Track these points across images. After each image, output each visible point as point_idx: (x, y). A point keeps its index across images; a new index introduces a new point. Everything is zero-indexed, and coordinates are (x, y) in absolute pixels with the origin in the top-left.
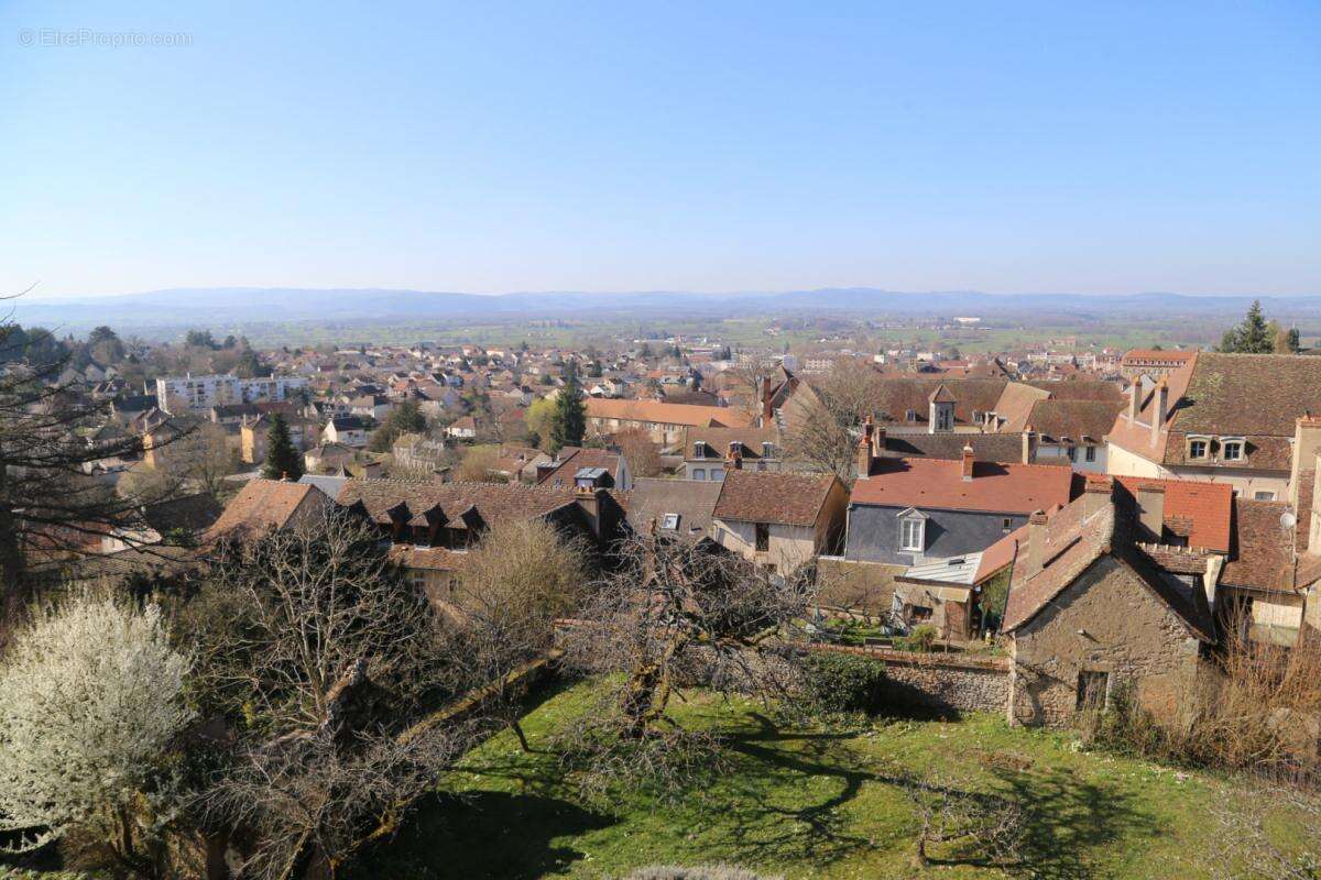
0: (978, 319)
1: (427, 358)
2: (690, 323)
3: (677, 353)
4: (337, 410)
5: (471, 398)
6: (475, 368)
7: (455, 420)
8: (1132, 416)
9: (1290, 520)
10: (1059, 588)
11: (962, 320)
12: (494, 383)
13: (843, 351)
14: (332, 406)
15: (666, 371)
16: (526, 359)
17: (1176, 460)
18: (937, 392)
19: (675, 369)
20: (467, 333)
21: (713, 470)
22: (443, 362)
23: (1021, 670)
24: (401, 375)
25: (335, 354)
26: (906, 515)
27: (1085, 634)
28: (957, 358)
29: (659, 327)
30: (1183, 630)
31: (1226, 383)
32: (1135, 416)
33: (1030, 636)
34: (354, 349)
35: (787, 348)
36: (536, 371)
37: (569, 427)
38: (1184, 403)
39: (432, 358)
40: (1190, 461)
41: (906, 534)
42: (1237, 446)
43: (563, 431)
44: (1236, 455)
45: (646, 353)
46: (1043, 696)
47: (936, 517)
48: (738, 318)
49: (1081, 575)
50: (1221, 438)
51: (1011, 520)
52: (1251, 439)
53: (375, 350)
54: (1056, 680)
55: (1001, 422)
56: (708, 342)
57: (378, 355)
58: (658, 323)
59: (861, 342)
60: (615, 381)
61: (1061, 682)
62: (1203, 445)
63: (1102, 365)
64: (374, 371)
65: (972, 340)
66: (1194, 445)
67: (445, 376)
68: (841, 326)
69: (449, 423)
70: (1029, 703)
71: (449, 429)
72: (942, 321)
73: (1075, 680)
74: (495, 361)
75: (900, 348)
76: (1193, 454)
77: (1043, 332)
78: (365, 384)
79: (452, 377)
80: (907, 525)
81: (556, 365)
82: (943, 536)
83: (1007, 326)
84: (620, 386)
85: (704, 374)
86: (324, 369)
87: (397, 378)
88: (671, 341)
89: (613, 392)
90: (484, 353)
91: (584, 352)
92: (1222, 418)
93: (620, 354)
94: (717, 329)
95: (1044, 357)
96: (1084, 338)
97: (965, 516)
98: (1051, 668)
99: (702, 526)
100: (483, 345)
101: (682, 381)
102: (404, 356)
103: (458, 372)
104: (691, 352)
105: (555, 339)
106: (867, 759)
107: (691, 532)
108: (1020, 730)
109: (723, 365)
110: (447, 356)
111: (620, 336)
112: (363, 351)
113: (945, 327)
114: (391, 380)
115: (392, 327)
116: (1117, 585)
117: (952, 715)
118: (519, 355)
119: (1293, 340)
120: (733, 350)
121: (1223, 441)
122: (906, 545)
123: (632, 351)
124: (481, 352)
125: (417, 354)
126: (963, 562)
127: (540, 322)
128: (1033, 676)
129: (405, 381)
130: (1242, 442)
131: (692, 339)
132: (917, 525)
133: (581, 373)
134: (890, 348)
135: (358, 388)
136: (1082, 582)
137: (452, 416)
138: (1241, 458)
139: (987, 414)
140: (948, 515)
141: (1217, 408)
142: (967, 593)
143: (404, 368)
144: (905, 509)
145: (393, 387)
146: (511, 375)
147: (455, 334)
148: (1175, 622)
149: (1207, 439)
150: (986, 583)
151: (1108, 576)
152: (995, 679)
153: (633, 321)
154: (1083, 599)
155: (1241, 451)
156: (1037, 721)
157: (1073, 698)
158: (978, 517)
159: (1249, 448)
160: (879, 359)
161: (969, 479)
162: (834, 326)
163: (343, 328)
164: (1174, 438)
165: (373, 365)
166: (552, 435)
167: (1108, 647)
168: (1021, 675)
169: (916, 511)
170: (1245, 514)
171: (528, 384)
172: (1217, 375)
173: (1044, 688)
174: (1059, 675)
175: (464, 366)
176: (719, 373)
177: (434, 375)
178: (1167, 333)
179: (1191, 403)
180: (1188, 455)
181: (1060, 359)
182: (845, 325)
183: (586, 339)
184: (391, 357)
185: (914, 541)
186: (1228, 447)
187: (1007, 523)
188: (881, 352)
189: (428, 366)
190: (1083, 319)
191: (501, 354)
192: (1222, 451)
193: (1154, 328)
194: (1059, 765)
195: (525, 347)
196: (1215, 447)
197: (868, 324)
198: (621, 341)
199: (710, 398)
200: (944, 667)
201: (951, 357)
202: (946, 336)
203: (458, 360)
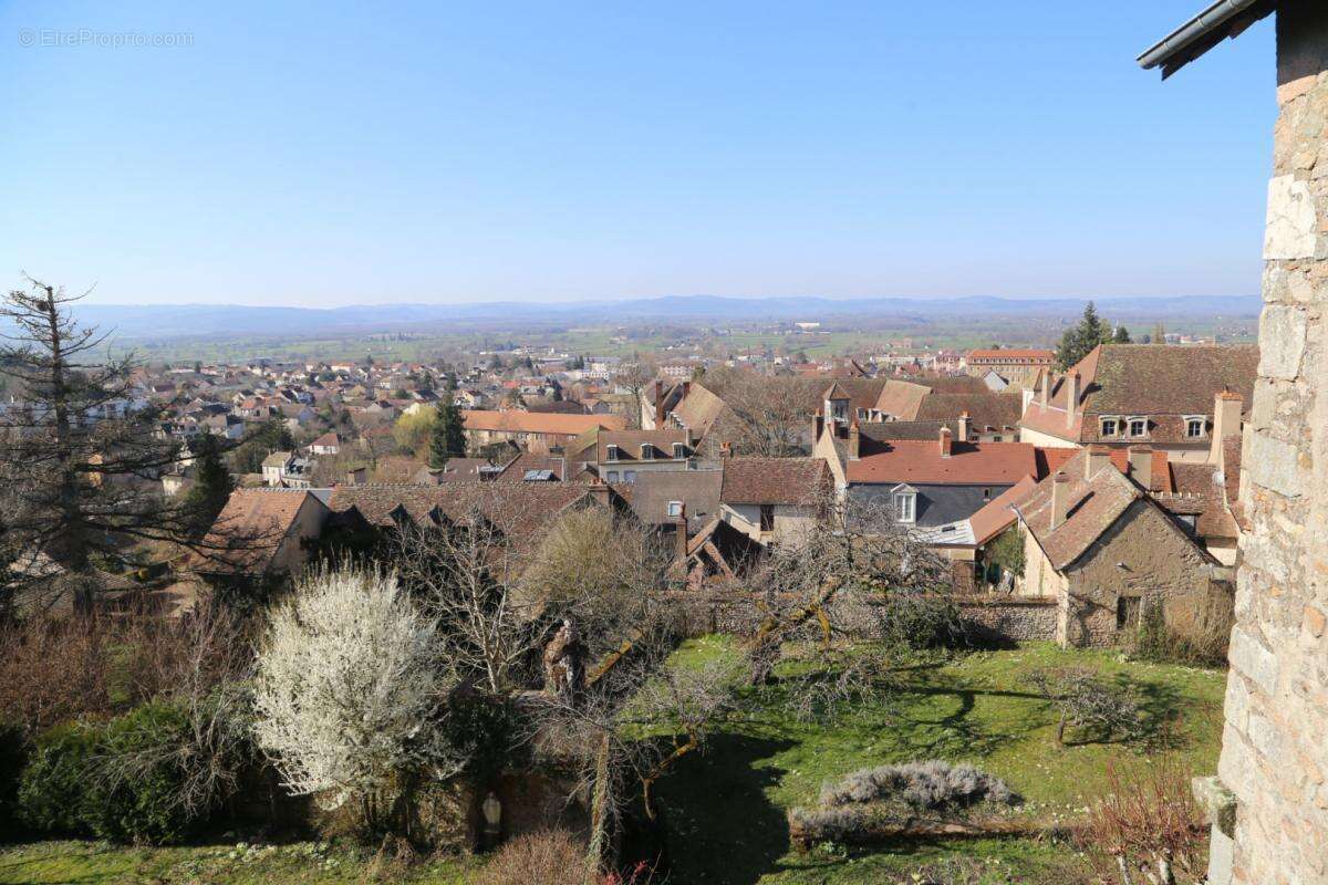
0: (818, 324)
1: (269, 375)
2: (534, 334)
3: (529, 364)
4: (187, 432)
5: (329, 414)
6: (324, 384)
7: (316, 439)
8: (1044, 401)
9: (1220, 477)
10: (1102, 530)
11: (804, 325)
12: (346, 399)
13: (691, 358)
14: (182, 427)
15: (523, 383)
16: (375, 373)
17: (1091, 438)
18: (831, 390)
19: (529, 379)
20: (304, 349)
21: (626, 473)
22: (286, 379)
23: (1073, 600)
24: (247, 393)
25: (168, 373)
26: (900, 490)
27: (1123, 566)
28: (805, 362)
29: (503, 338)
30: (1198, 557)
31: (1127, 370)
32: (1048, 401)
33: (1079, 570)
34: (188, 368)
35: (637, 356)
36: (388, 386)
37: (450, 439)
38: (1093, 388)
39: (274, 375)
40: (1103, 439)
41: (900, 505)
42: (1141, 424)
43: (444, 443)
44: (1140, 432)
45: (497, 365)
46: (1090, 620)
47: (925, 490)
48: (584, 327)
49: (1121, 516)
50: (1127, 418)
51: (990, 491)
52: (1151, 417)
53: (211, 368)
54: (1100, 606)
55: (884, 417)
56: (556, 352)
57: (215, 373)
58: (501, 334)
59: (708, 349)
60: (474, 393)
61: (1104, 607)
62: (1113, 424)
63: (942, 365)
64: (215, 390)
65: (814, 345)
66: (1105, 424)
67: (295, 393)
68: (686, 333)
69: (311, 441)
70: (1078, 628)
71: (311, 447)
72: (783, 327)
73: (1115, 605)
74: (343, 376)
75: (748, 353)
76: (1105, 432)
77: (880, 336)
78: (210, 404)
79: (302, 394)
80: (900, 498)
81: (408, 378)
82: (931, 507)
83: (845, 330)
84: (479, 398)
85: (562, 383)
86: (159, 389)
87: (242, 396)
88: (518, 352)
89: (472, 404)
90: (329, 368)
91: (433, 365)
92: (1126, 400)
93: (471, 366)
94: (563, 339)
95: (887, 359)
96: (918, 340)
97: (948, 489)
98: (1097, 596)
99: (706, 511)
100: (325, 359)
101: (542, 392)
102: (243, 373)
103: (307, 387)
104: (543, 362)
105: (396, 353)
106: (965, 681)
107: (696, 518)
108: (1073, 652)
109: (578, 375)
110: (290, 373)
111: (465, 348)
112: (198, 369)
113: (787, 332)
114: (236, 399)
115: (219, 344)
116: (1147, 523)
117: (1010, 644)
118: (365, 369)
119: (1123, 337)
120: (585, 359)
121: (1129, 420)
122: (900, 516)
123: (483, 363)
124: (325, 368)
125: (257, 371)
126: (954, 529)
127: (380, 336)
128: (1082, 604)
129: (251, 401)
130: (1145, 420)
131: (539, 349)
132: (908, 498)
133: (436, 386)
134: (737, 353)
135: (204, 408)
136: (1120, 522)
137: (313, 433)
138: (1145, 434)
139: (870, 411)
140: (935, 488)
141: (1121, 392)
142: (973, 551)
143: (248, 386)
144: (896, 485)
145: (239, 405)
146: (363, 390)
147: (290, 350)
148: (1192, 551)
149: (1116, 419)
150: (990, 542)
151: (1140, 517)
152: (1046, 611)
153: (477, 333)
154: (1121, 536)
155: (1144, 428)
156: (1083, 642)
157: (1114, 620)
158: (962, 490)
159: (1151, 425)
160: (730, 364)
161: (947, 456)
162: (680, 334)
163: (164, 346)
164: (1088, 419)
165: (212, 384)
166: (432, 447)
167: (1141, 575)
168: (1072, 604)
169: (909, 487)
170: (1181, 475)
171: (384, 398)
172: (1118, 363)
173: (1091, 614)
174: (1102, 602)
175: (311, 381)
176: (575, 382)
177: (283, 392)
178: (994, 334)
179: (1099, 388)
180: (1101, 433)
181: (902, 360)
182: (690, 332)
183: (430, 352)
184: (230, 375)
185: (907, 514)
186: (1134, 425)
187: (987, 493)
188: (731, 358)
189: (271, 383)
190: (915, 323)
191: (347, 369)
192: (1129, 428)
193: (980, 331)
194: (1117, 672)
195: (370, 361)
196: (1123, 425)
197: (713, 331)
198: (467, 353)
199: (575, 407)
200: (1003, 605)
201: (800, 361)
202: (789, 341)
203: (303, 376)
